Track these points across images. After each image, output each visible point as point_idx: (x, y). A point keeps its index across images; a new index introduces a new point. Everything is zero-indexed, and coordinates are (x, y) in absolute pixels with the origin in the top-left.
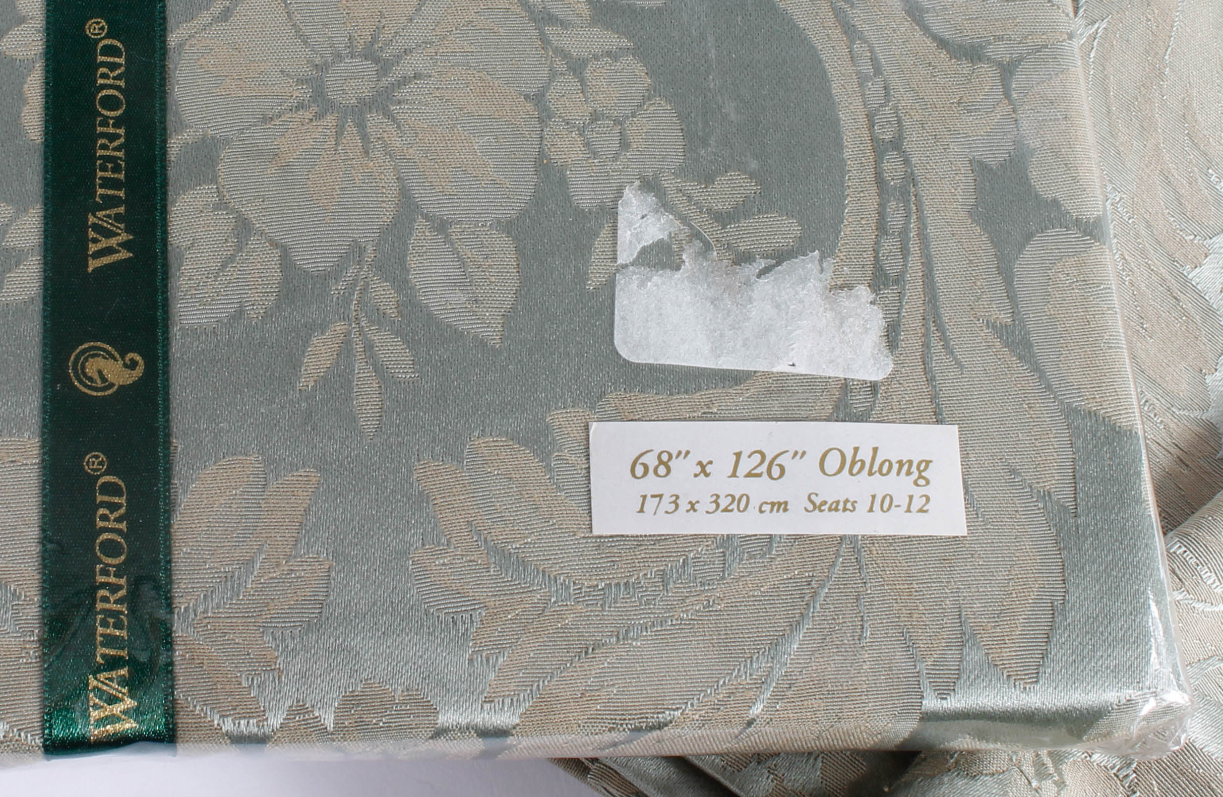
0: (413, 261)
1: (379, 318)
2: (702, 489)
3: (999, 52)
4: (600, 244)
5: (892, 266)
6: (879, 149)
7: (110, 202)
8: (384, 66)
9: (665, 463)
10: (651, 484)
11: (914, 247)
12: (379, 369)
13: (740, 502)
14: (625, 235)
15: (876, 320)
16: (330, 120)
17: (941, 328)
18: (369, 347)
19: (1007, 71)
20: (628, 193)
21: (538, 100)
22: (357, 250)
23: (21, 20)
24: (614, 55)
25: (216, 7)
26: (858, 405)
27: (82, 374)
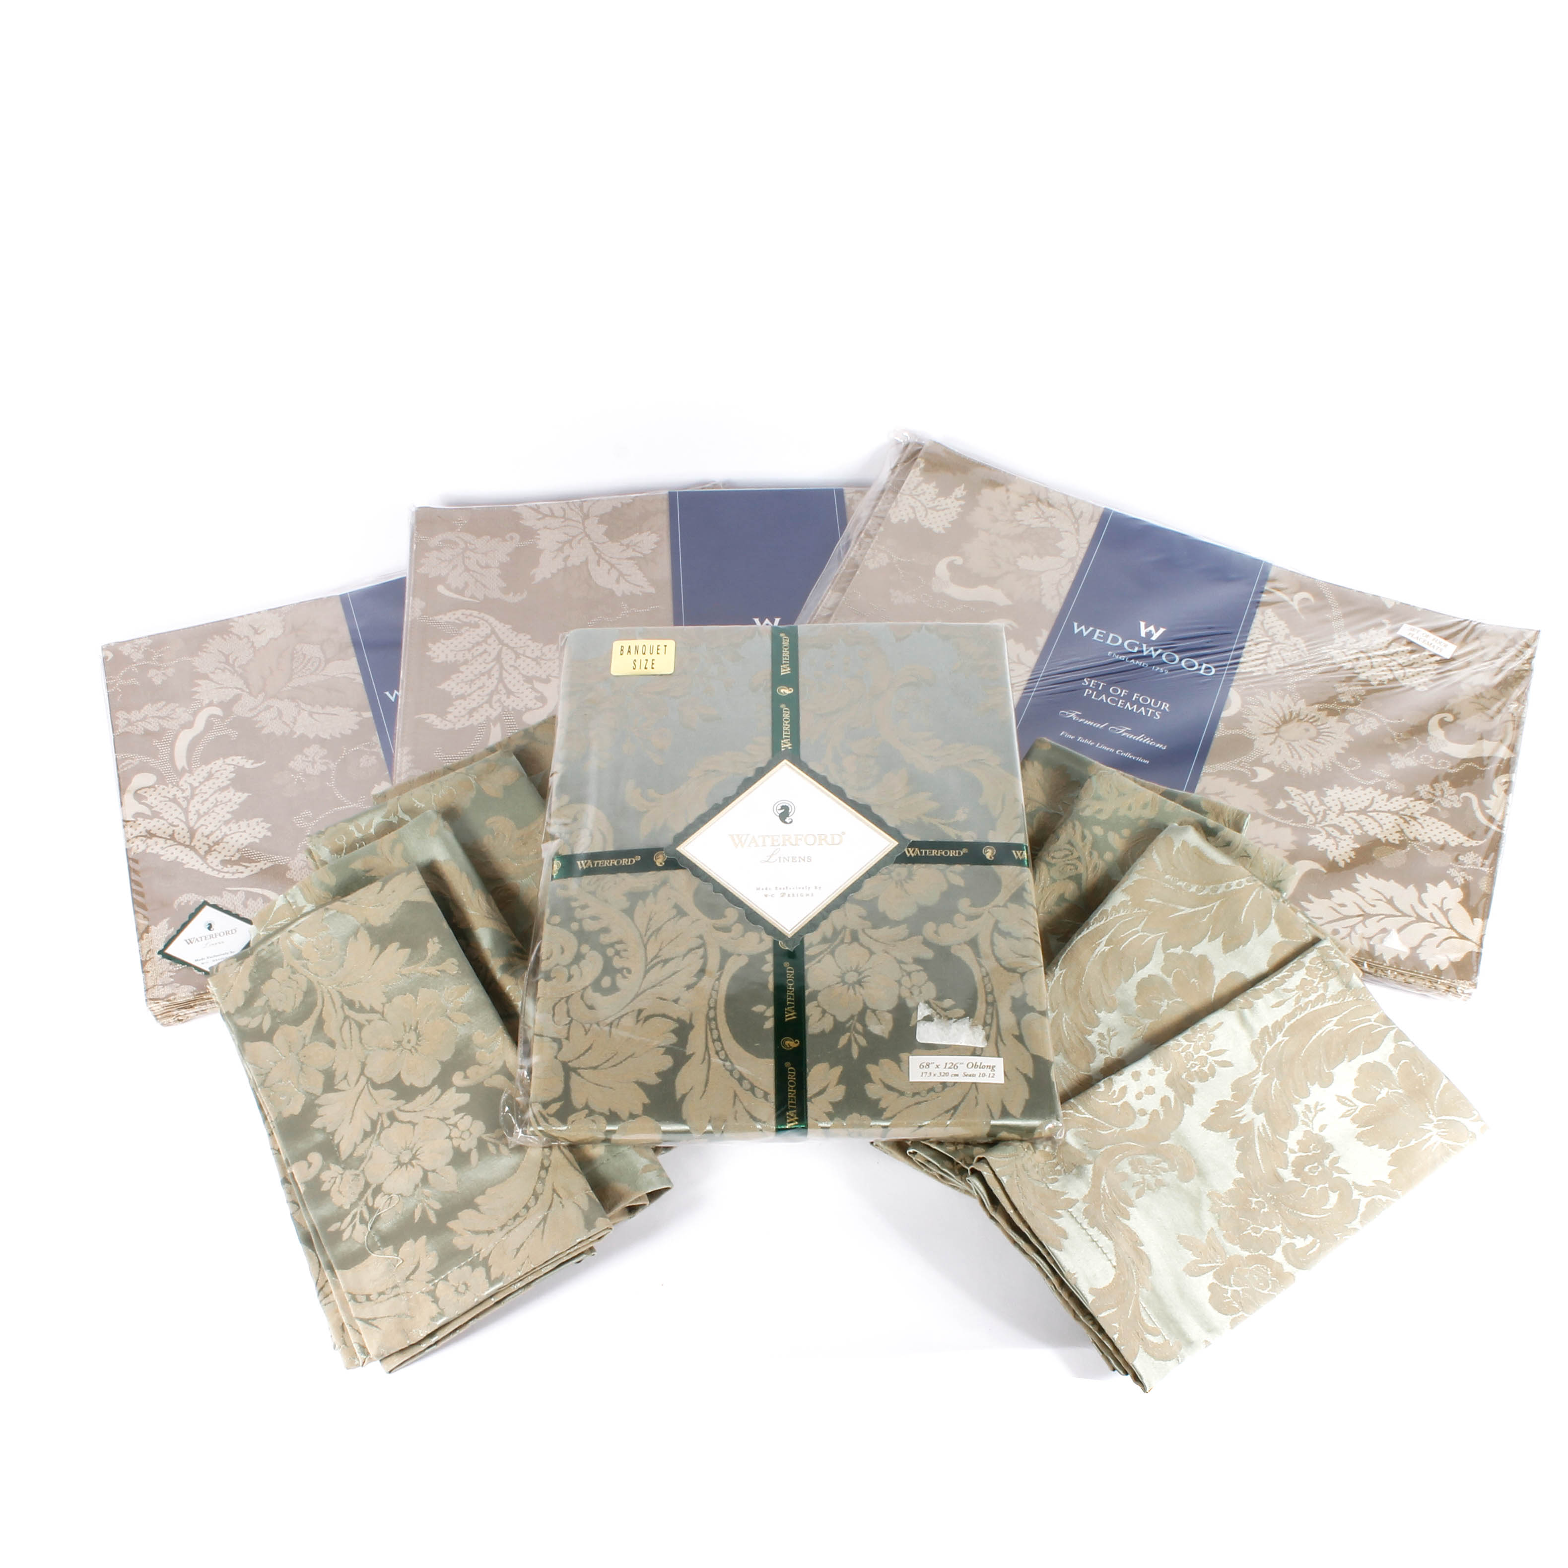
0: (867, 1019)
1: (858, 1032)
2: (937, 1071)
3: (1020, 970)
4: (914, 1015)
5: (989, 1021)
6: (987, 994)
7: (791, 1005)
8: (860, 974)
9: (928, 1065)
10: (925, 1070)
11: (995, 1016)
12: (857, 1043)
13: (946, 1074)
14: (920, 1013)
15: (984, 1033)
16: (846, 986)
17: (1001, 1036)
18: (856, 1039)
19: (1022, 975)
20: (921, 1004)
21: (899, 982)
22: (852, 1017)
23: (767, 963)
24: (918, 971)
25: (817, 960)
26: (977, 1053)
27: (784, 1045)
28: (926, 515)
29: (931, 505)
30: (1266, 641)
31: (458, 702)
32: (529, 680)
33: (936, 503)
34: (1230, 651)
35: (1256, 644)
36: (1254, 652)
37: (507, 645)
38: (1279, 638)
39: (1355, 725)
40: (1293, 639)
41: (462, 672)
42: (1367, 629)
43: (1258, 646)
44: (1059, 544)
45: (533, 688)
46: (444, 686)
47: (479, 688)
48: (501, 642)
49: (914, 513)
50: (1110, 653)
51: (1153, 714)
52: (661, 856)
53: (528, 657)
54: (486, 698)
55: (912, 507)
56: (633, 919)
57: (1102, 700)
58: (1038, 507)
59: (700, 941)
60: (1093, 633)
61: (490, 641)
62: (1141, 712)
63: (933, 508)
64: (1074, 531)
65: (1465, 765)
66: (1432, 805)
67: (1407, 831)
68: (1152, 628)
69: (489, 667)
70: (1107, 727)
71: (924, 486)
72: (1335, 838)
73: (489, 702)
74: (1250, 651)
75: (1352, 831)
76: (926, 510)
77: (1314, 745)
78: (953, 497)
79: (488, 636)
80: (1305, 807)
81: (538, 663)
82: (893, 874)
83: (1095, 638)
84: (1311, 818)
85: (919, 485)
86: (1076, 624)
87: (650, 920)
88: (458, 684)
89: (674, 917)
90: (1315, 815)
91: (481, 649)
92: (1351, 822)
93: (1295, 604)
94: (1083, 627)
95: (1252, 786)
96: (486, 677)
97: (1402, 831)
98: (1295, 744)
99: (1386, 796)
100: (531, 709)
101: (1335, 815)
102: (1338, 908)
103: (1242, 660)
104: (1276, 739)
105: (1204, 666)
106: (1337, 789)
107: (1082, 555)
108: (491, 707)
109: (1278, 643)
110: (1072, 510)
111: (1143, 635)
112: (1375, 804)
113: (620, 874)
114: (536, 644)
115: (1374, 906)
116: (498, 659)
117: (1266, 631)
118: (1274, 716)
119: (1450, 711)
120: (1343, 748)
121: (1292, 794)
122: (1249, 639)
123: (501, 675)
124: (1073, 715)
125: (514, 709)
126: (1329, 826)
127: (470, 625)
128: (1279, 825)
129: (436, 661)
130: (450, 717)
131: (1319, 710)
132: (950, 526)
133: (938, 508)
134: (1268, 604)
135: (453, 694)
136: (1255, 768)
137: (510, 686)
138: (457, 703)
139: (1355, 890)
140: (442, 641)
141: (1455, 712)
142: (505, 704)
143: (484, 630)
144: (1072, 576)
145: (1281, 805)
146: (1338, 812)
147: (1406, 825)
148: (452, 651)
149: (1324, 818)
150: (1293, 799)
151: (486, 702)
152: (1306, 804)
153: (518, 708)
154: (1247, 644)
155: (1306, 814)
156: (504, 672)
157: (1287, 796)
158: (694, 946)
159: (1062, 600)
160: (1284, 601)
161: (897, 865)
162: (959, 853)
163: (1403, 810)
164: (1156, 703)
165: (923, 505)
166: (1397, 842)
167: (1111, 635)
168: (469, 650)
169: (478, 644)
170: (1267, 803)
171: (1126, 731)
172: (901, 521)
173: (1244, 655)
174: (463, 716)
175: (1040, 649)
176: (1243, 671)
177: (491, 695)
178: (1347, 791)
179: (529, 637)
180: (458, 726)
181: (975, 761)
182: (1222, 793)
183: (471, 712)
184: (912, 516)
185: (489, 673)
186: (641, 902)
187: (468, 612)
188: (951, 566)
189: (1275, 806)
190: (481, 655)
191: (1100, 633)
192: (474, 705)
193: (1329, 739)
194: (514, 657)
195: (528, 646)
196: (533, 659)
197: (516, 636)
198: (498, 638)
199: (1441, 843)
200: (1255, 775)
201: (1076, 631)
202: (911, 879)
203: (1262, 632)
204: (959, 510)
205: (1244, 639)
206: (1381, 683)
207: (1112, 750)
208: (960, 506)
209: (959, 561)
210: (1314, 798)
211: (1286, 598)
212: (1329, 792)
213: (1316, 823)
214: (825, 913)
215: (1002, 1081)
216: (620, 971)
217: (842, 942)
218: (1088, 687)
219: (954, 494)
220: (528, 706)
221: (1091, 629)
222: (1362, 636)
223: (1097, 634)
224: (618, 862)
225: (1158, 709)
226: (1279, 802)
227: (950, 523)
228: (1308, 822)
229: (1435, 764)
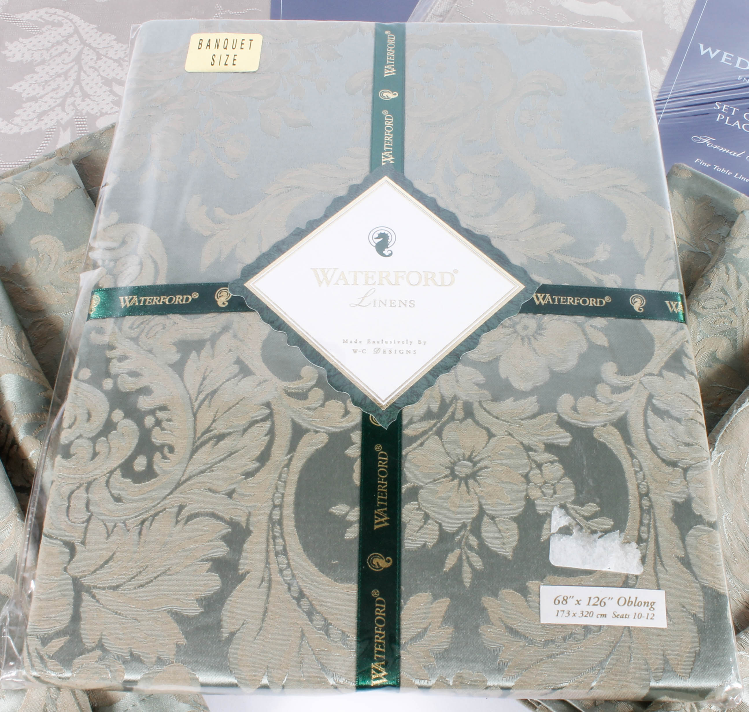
0: (483, 530)
1: (471, 548)
2: (577, 609)
3: (682, 464)
4: (546, 526)
5: (644, 536)
6: (641, 496)
7: (382, 506)
8: (475, 464)
9: (565, 600)
10: (561, 607)
11: (652, 529)
12: (471, 565)
13: (590, 614)
14: (554, 523)
15: (638, 554)
16: (456, 481)
17: (660, 558)
18: (468, 558)
19: (685, 470)
20: (556, 509)
21: (526, 477)
22: (464, 526)
23: (353, 444)
24: (552, 462)
25: (419, 442)
26: (631, 582)
27: (371, 563)
31: (29, 104)
32: (108, 82)
37: (89, 45)
41: (37, 73)
45: (112, 92)
46: (15, 87)
47: (53, 90)
48: (83, 42)
50: (740, 77)
52: (224, 294)
53: (110, 58)
54: (59, 101)
56: (181, 376)
59: (267, 411)
61: (71, 41)
69: (66, 67)
73: (62, 105)
79: (70, 36)
81: (120, 65)
82: (518, 327)
83: (723, 61)
86: (702, 46)
87: (204, 379)
88: (30, 85)
89: (235, 376)
91: (61, 49)
94: (709, 49)
96: (63, 78)
100: (107, 114)
108: (63, 110)
113: (171, 316)
114: (120, 45)
116: (78, 59)
123: (79, 75)
124: (707, 141)
125: (88, 113)
127: (53, 24)
129: (11, 60)
130: (17, 120)
135: (24, 95)
137: (87, 89)
138: (26, 105)
140: (20, 39)
142: (80, 108)
143: (68, 29)
148: (29, 50)
151: (59, 105)
153: (93, 112)
156: (82, 74)
158: (259, 417)
161: (524, 315)
162: (601, 302)
168: (48, 50)
169: (58, 43)
174: (32, 120)
175: (666, 69)
177: (65, 98)
179: (113, 37)
180: (25, 130)
181: (615, 186)
183: (40, 116)
185: (66, 75)
186: (194, 354)
187: (53, 10)
190: (60, 54)
191: (728, 56)
192: (45, 107)
194: (95, 58)
195: (112, 47)
196: (115, 61)
197: (100, 36)
198: (81, 37)
201: (703, 52)
202: (541, 335)
214: (430, 377)
215: (665, 626)
216: (161, 448)
217: (452, 418)
218: (720, 111)
220: (104, 111)
221: (718, 51)
223: (724, 57)
224: (170, 300)
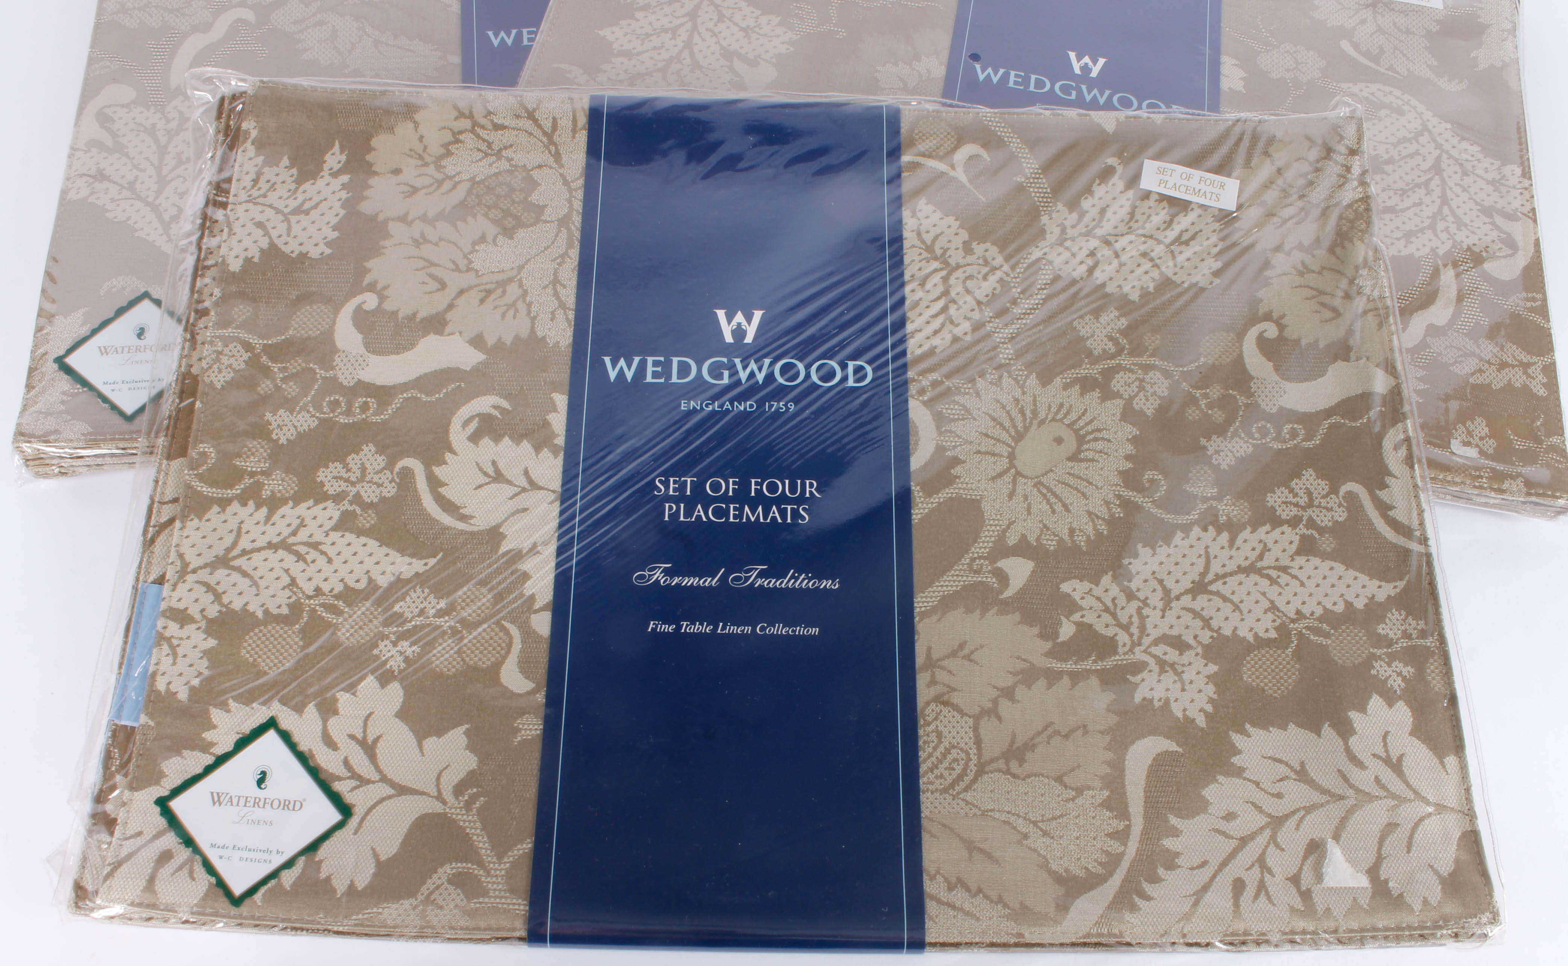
28: (289, 229)
29: (293, 204)
30: (936, 271)
33: (300, 198)
34: (884, 316)
35: (922, 284)
36: (923, 304)
38: (956, 257)
39: (1131, 398)
40: (979, 248)
42: (1088, 190)
43: (929, 285)
44: (534, 198)
49: (267, 234)
51: (796, 514)
55: (260, 225)
57: (699, 517)
58: (478, 136)
60: (642, 366)
62: (774, 518)
63: (297, 211)
64: (551, 160)
65: (1326, 424)
66: (1302, 530)
67: (1280, 603)
68: (739, 317)
70: (724, 578)
71: (269, 173)
72: (1172, 665)
74: (916, 304)
75: (1195, 637)
76: (287, 220)
77: (1079, 468)
78: (325, 173)
80: (1107, 618)
84: (1123, 637)
85: (259, 174)
90: (1126, 628)
92: (1188, 617)
93: (960, 174)
95: (1006, 607)
97: (1273, 607)
98: (1047, 480)
99: (1225, 536)
101: (1158, 613)
102: (1223, 826)
103: (910, 327)
104: (1014, 482)
105: (851, 365)
106: (1144, 552)
107: (578, 205)
109: (958, 267)
110: (536, 121)
111: (729, 339)
112: (1213, 561)
115: (1279, 796)
117: (929, 249)
118: (997, 432)
119: (1267, 317)
120: (1128, 458)
121: (1077, 597)
122: (907, 277)
126: (1156, 643)
128: (1076, 677)
131: (1066, 387)
132: (336, 234)
133: (307, 205)
134: (918, 192)
136: (1000, 564)
139: (1239, 772)
141: (1275, 316)
144: (575, 253)
145: (1067, 630)
146: (1160, 604)
147: (1275, 589)
149: (1142, 628)
150: (1082, 609)
152: (1107, 610)
154: (907, 289)
155: (1109, 632)
157: (1071, 606)
159: (571, 315)
160: (943, 174)
163: (1261, 557)
164: (793, 489)
165: (278, 211)
166: (1273, 634)
167: (675, 360)
170: (1043, 636)
171: (761, 575)
172: (248, 261)
173: (909, 314)
176: (918, 352)
178: (1163, 551)
182: (962, 646)
184: (264, 243)
188: (362, 319)
189: (1056, 635)
193: (1099, 445)
199: (1340, 608)
200: (1003, 577)
203: (925, 255)
204: (344, 195)
205: (899, 282)
206: (1145, 295)
207: (748, 629)
208: (344, 186)
209: (370, 301)
210: (1115, 590)
211: (941, 166)
212: (1135, 565)
213: (1134, 645)
219: (326, 167)
222: (1086, 204)
225: (801, 500)
226: (1060, 624)
227: (334, 228)
228: (1121, 650)
229: (1278, 438)
